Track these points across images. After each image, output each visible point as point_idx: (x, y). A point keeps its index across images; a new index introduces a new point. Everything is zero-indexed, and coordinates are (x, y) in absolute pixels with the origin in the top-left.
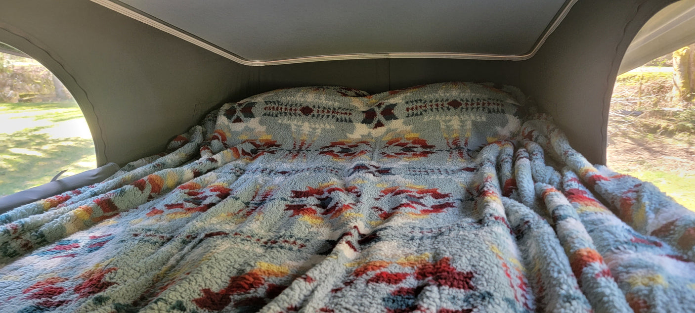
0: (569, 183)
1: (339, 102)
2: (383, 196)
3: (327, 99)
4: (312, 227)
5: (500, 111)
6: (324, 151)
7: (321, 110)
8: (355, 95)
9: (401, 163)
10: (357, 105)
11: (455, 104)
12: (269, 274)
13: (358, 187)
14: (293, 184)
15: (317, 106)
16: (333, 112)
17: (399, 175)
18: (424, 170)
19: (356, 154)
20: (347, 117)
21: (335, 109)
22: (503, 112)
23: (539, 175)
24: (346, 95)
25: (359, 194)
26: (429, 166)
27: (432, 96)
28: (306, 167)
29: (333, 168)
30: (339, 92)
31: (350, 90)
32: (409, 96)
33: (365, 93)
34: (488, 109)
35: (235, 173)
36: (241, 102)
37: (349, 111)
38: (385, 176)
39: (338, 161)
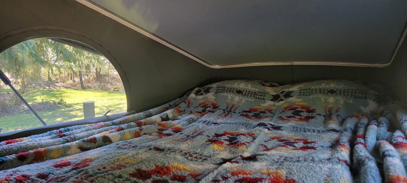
0: (396, 139)
1: (258, 89)
2: (270, 140)
3: (252, 86)
4: (217, 151)
5: (363, 98)
6: (244, 114)
7: (247, 92)
8: (270, 85)
9: (289, 124)
10: (269, 91)
11: (332, 92)
12: (177, 169)
13: (256, 135)
14: (217, 130)
15: (245, 91)
16: (254, 94)
17: (285, 131)
18: (304, 129)
19: (262, 117)
20: (262, 97)
21: (255, 92)
22: (366, 98)
23: (380, 136)
24: (263, 85)
25: (255, 138)
26: (307, 127)
27: (317, 87)
28: (230, 122)
29: (245, 123)
30: (260, 83)
31: (267, 82)
32: (302, 87)
33: (277, 84)
34: (355, 96)
35: (189, 121)
36: (205, 87)
37: (264, 94)
38: (276, 130)
39: (250, 120)
